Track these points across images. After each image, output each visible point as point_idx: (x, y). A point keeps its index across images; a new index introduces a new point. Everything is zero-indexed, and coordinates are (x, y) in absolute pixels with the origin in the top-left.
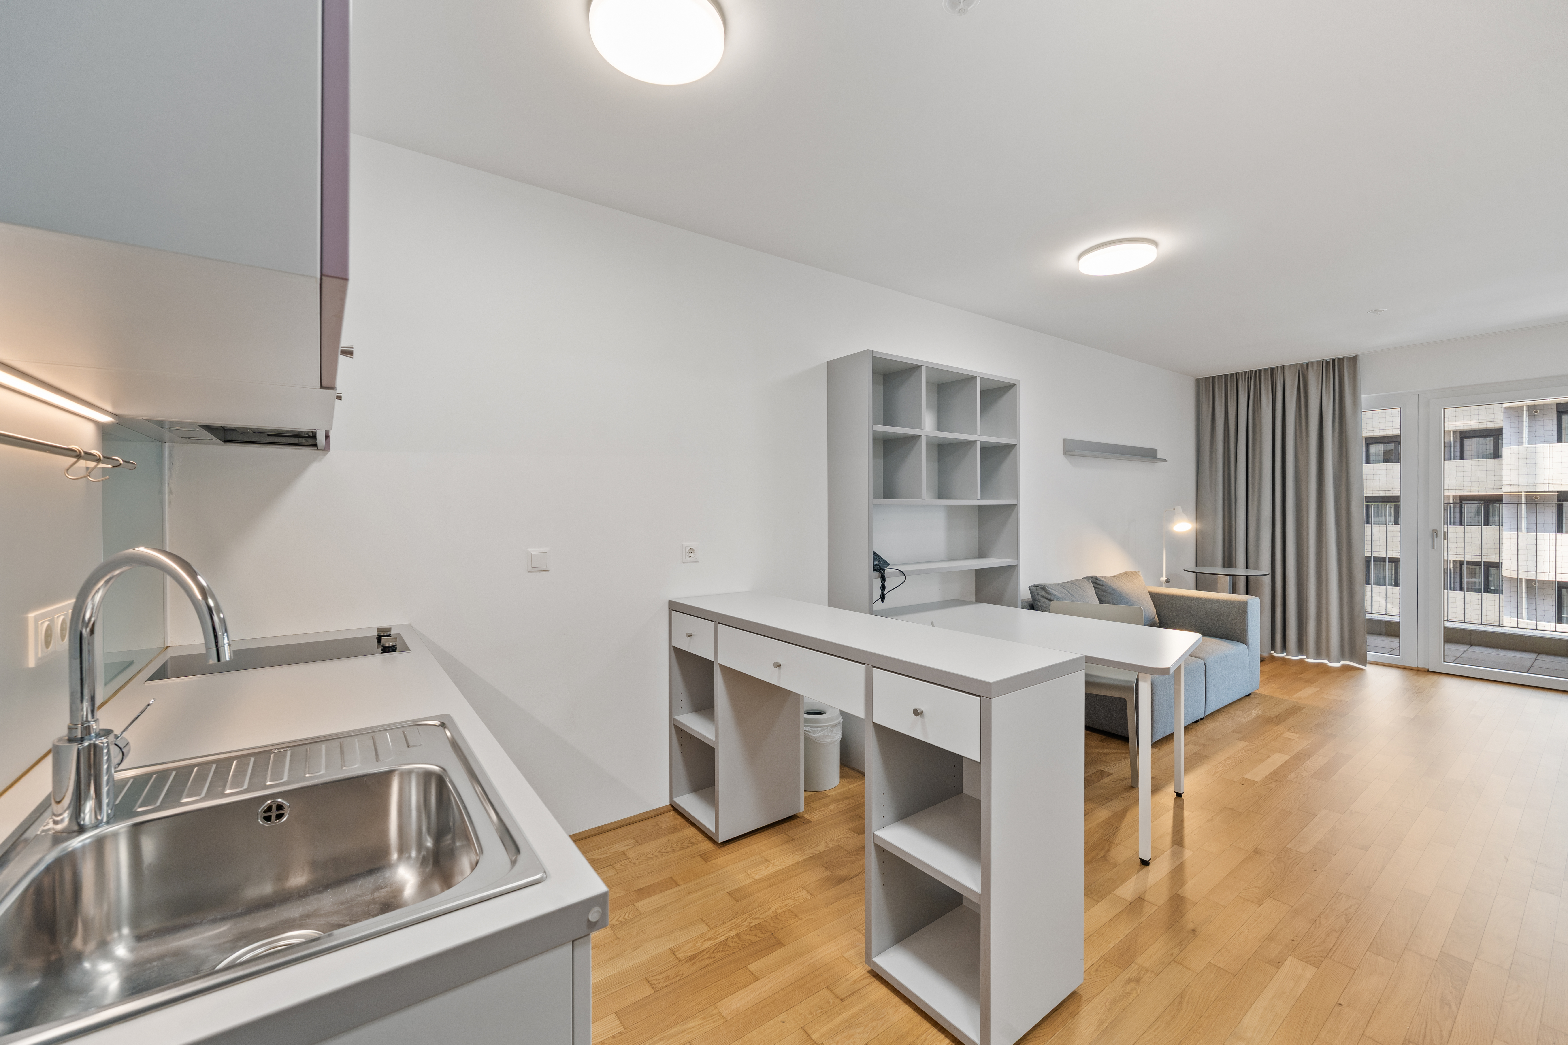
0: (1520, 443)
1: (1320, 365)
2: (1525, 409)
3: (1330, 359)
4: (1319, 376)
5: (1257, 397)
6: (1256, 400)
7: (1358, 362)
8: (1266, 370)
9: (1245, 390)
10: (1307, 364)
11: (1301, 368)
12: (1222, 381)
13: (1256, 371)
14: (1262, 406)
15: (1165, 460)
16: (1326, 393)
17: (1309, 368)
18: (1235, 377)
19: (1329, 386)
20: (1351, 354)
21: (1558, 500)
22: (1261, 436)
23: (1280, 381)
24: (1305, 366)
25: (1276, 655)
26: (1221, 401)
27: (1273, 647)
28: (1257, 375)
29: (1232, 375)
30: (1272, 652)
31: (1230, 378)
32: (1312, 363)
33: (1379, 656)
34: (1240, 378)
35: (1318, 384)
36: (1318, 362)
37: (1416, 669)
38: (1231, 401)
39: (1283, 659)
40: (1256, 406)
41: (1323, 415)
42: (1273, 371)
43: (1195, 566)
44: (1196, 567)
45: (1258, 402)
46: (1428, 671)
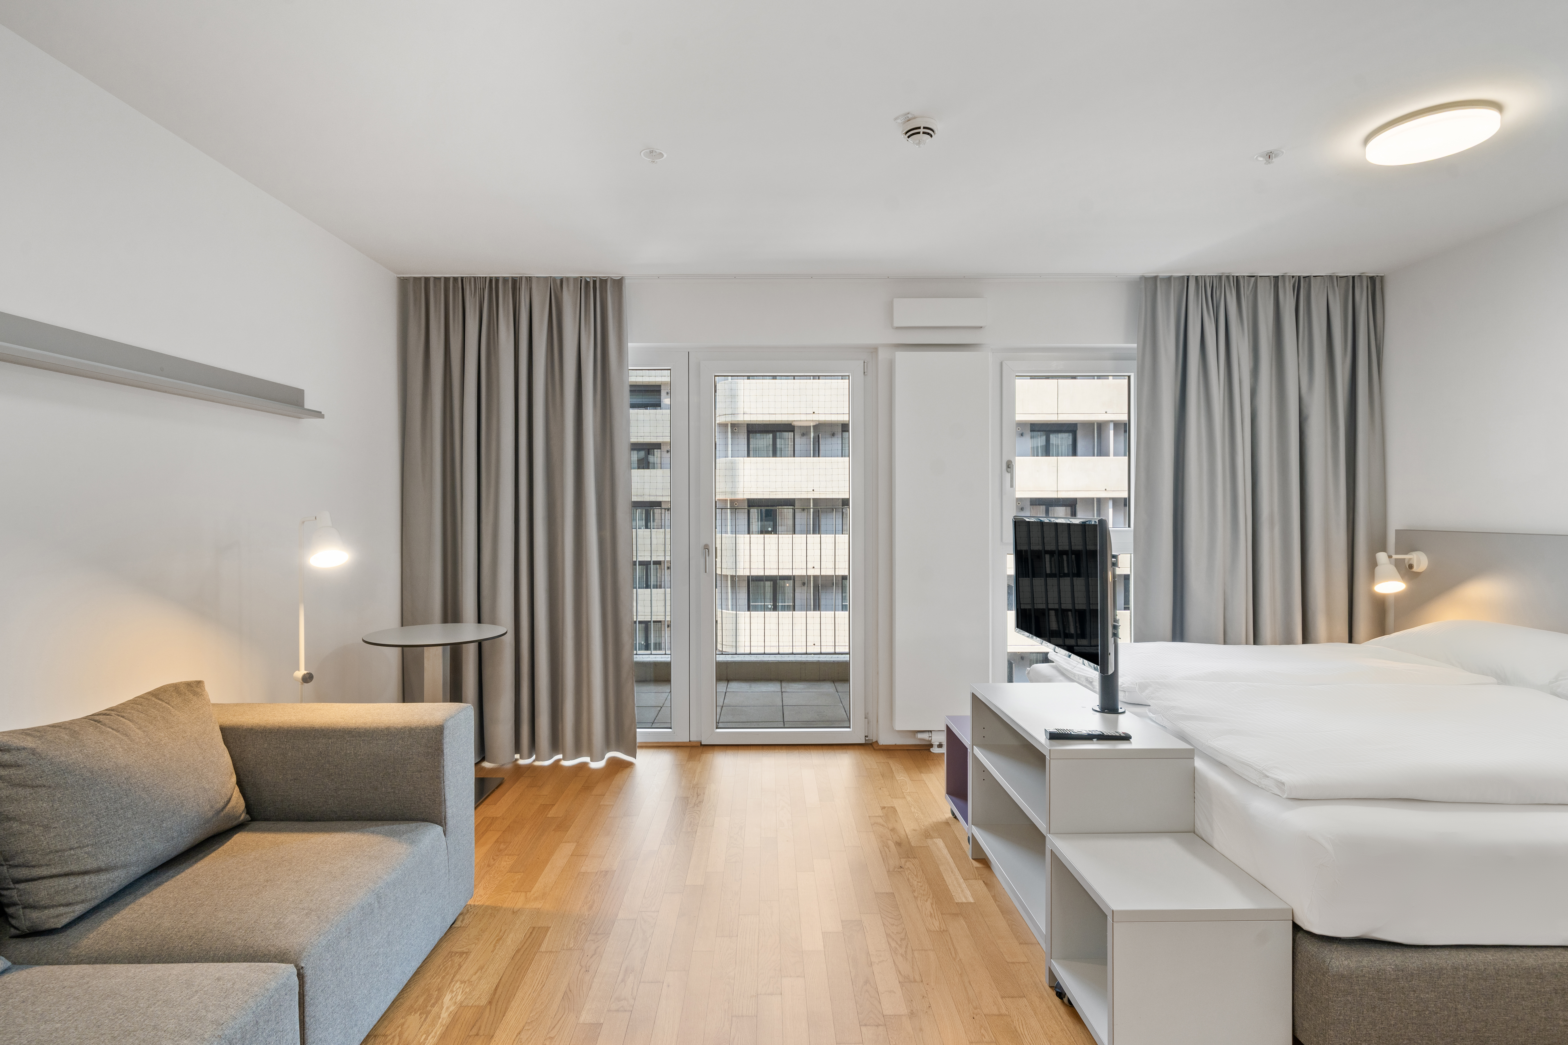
0: (726, 456)
1: (578, 285)
2: (729, 425)
3: (590, 277)
4: (576, 299)
5: (494, 324)
6: (492, 329)
7: (623, 288)
8: (505, 280)
9: (475, 311)
10: (561, 280)
11: (553, 284)
12: (440, 289)
13: (491, 279)
14: (499, 338)
15: (319, 414)
16: (586, 331)
17: (564, 289)
18: (460, 283)
19: (589, 320)
20: (615, 275)
21: (748, 505)
22: (498, 393)
23: (525, 300)
24: (558, 282)
25: (522, 762)
26: (439, 322)
27: (517, 748)
28: (493, 283)
29: (455, 279)
30: (517, 756)
31: (453, 283)
32: (568, 279)
33: (649, 733)
34: (468, 287)
35: (575, 317)
36: (575, 279)
37: (688, 744)
38: (454, 327)
39: (530, 767)
40: (492, 337)
41: (582, 366)
42: (515, 283)
43: (400, 624)
44: (402, 626)
45: (494, 330)
46: (701, 745)
